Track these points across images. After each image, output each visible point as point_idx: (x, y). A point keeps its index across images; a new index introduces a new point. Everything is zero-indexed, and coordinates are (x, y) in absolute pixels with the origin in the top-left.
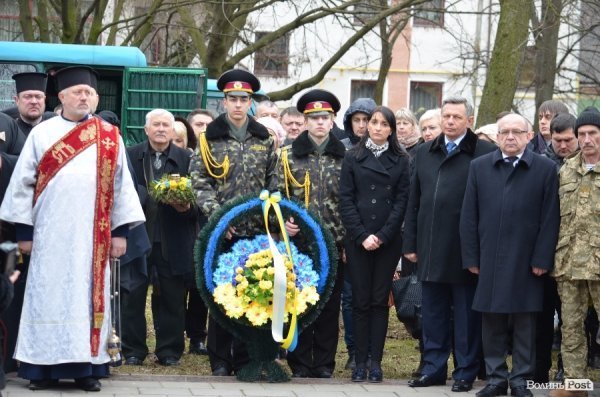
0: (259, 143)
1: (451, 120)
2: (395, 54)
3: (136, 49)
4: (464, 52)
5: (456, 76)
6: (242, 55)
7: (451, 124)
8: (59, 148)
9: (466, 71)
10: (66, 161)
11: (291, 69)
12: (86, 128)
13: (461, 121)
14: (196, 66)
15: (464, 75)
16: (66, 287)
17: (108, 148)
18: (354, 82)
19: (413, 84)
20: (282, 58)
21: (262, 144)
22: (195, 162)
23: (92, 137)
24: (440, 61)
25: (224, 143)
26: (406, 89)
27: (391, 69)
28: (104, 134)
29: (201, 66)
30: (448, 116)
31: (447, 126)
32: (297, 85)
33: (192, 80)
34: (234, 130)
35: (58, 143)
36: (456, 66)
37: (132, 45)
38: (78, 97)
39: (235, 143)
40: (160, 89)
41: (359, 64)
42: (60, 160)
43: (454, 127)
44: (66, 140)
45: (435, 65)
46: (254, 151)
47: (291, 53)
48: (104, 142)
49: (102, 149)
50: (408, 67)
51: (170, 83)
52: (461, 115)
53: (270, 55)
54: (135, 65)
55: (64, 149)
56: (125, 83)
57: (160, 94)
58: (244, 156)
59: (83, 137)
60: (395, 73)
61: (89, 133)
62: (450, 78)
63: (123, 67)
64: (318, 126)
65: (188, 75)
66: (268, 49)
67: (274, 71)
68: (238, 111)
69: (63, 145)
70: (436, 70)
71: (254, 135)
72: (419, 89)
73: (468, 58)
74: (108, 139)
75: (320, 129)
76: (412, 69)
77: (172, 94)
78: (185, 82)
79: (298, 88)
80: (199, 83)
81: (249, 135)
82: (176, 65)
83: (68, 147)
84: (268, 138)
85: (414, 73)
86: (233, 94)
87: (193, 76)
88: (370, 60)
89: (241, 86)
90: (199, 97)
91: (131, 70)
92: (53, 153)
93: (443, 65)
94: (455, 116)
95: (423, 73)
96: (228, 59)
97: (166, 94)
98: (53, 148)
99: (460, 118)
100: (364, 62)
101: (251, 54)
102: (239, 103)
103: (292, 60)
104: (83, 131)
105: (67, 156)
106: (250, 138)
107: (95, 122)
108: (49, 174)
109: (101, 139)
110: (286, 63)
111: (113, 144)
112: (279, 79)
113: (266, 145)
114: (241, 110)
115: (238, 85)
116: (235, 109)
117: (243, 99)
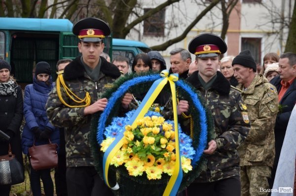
0: (111, 82)
2: (231, 20)
3: (67, 20)
4: (274, 18)
5: (269, 34)
6: (135, 23)
9: (274, 31)
11: (166, 31)
15: (273, 33)
19: (243, 39)
20: (161, 25)
22: (51, 100)
24: (259, 24)
25: (80, 83)
26: (238, 42)
27: (229, 30)
32: (170, 41)
36: (268, 28)
37: (66, 18)
39: (90, 83)
41: (208, 28)
45: (256, 27)
47: (166, 21)
50: (239, 28)
53: (152, 23)
54: (67, 31)
56: (61, 42)
58: (98, 94)
60: (232, 33)
62: (265, 35)
63: (59, 32)
64: (207, 67)
66: (151, 19)
67: (156, 33)
68: (91, 56)
70: (256, 30)
71: (106, 75)
72: (247, 42)
73: (276, 22)
75: (209, 69)
76: (242, 30)
79: (171, 43)
80: (107, 41)
81: (103, 75)
85: (244, 32)
88: (215, 25)
89: (93, 32)
91: (64, 33)
93: (261, 27)
95: (249, 32)
96: (126, 26)
100: (211, 26)
101: (141, 22)
102: (92, 49)
103: (167, 26)
106: (104, 77)
110: (163, 28)
112: (159, 38)
114: (94, 54)
115: (91, 33)
116: (89, 54)
117: (96, 44)
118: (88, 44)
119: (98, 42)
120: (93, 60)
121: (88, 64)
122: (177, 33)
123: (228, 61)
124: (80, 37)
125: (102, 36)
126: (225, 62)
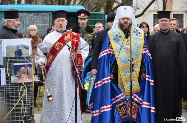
0: (89, 34)
1: (172, 25)
6: (117, 7)
7: (172, 27)
8: (57, 44)
10: (60, 49)
12: (67, 35)
13: (175, 26)
14: (102, 11)
16: (60, 97)
17: (75, 42)
18: (154, 15)
19: (174, 15)
21: (91, 34)
23: (69, 38)
28: (73, 37)
29: (104, 11)
30: (171, 24)
31: (171, 27)
33: (100, 16)
34: (81, 30)
35: (56, 42)
37: (81, 5)
38: (59, 23)
39: (81, 34)
40: (90, 19)
42: (58, 49)
43: (173, 28)
44: (59, 41)
46: (87, 37)
48: (74, 40)
49: (73, 43)
51: (93, 17)
52: (175, 24)
55: (59, 44)
57: (90, 20)
58: (84, 38)
59: (66, 39)
61: (68, 37)
65: (99, 14)
68: (83, 23)
69: (58, 43)
70: (181, 10)
71: (87, 31)
72: (176, 16)
74: (75, 39)
77: (94, 20)
78: (98, 16)
79: (136, 17)
80: (103, 16)
82: (96, 11)
83: (60, 43)
84: (93, 32)
85: (174, 11)
86: (81, 18)
87: (101, 14)
88: (159, 7)
89: (83, 15)
90: (103, 21)
92: (55, 46)
94: (173, 24)
96: (112, 9)
97: (92, 20)
98: (55, 45)
99: (175, 25)
100: (157, 8)
102: (83, 21)
104: (65, 36)
105: (60, 47)
107: (70, 32)
108: (55, 55)
109: (73, 39)
111: (77, 40)
113: (92, 34)
114: (84, 23)
115: (82, 15)
116: (82, 23)
117: (84, 19)
118: (81, 19)
119: (85, 19)
120: (84, 25)
121: (82, 27)
122: (139, 12)
123: (158, 27)
124: (79, 16)
125: (87, 16)
126: (156, 28)
